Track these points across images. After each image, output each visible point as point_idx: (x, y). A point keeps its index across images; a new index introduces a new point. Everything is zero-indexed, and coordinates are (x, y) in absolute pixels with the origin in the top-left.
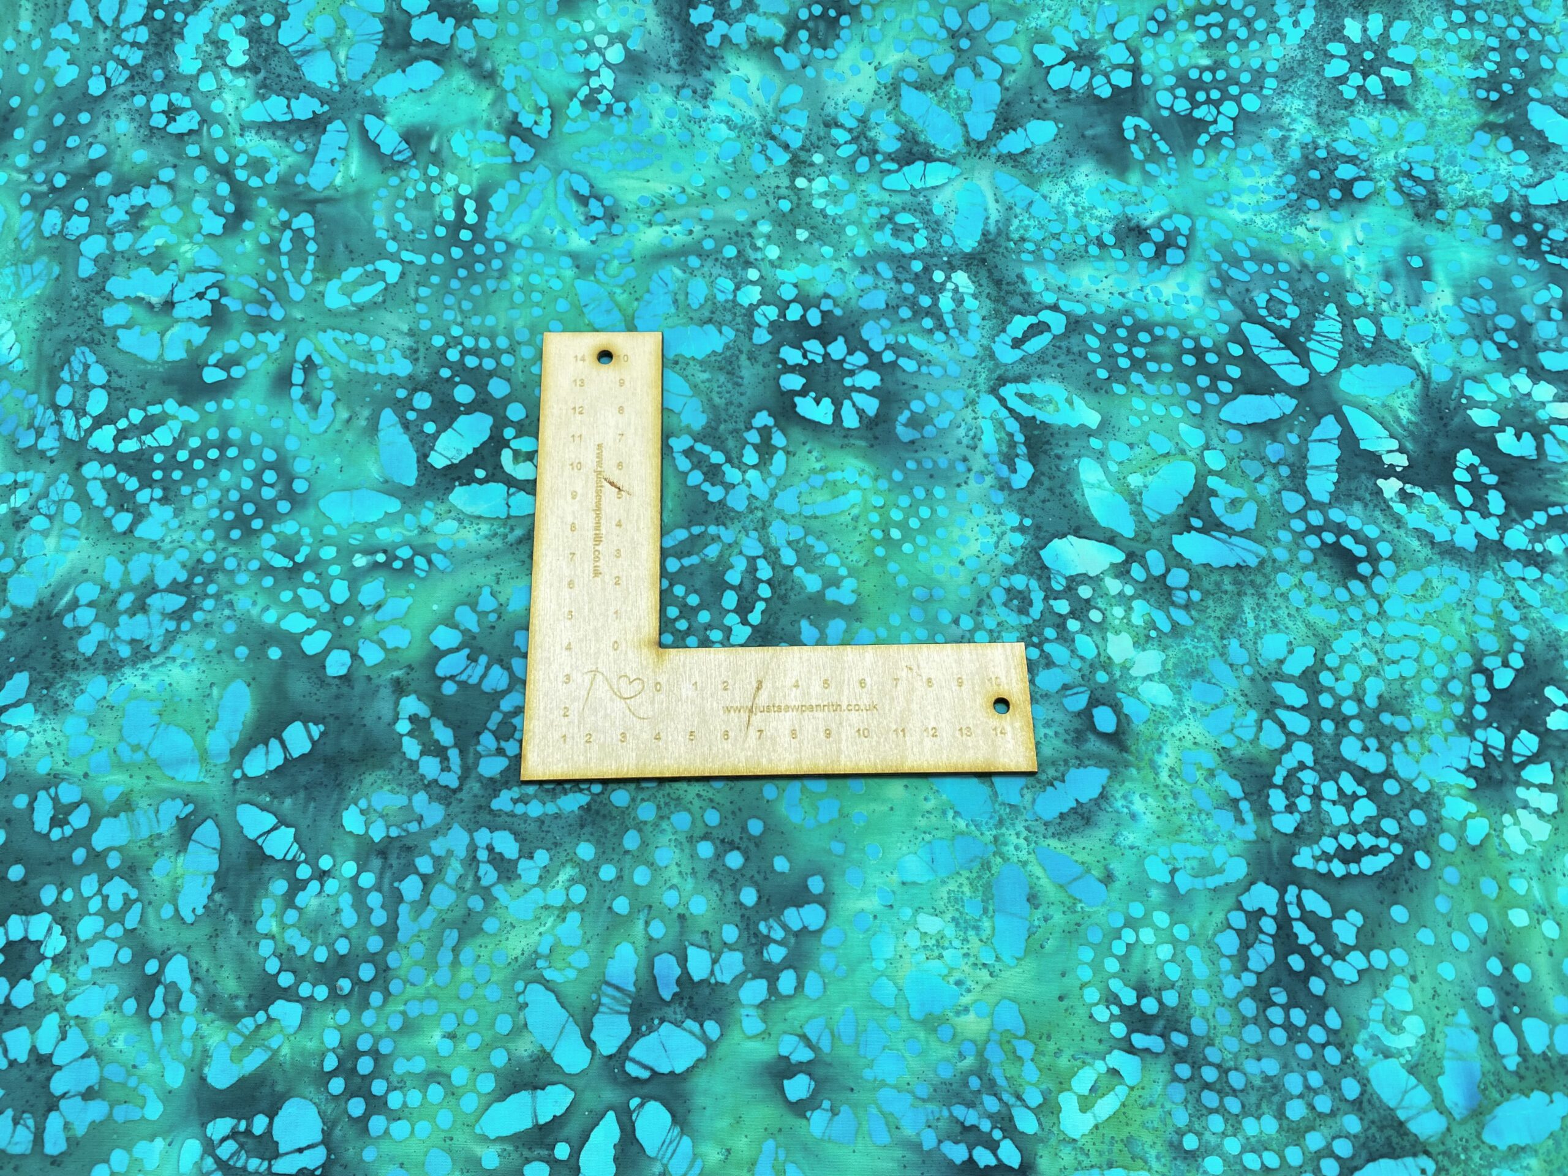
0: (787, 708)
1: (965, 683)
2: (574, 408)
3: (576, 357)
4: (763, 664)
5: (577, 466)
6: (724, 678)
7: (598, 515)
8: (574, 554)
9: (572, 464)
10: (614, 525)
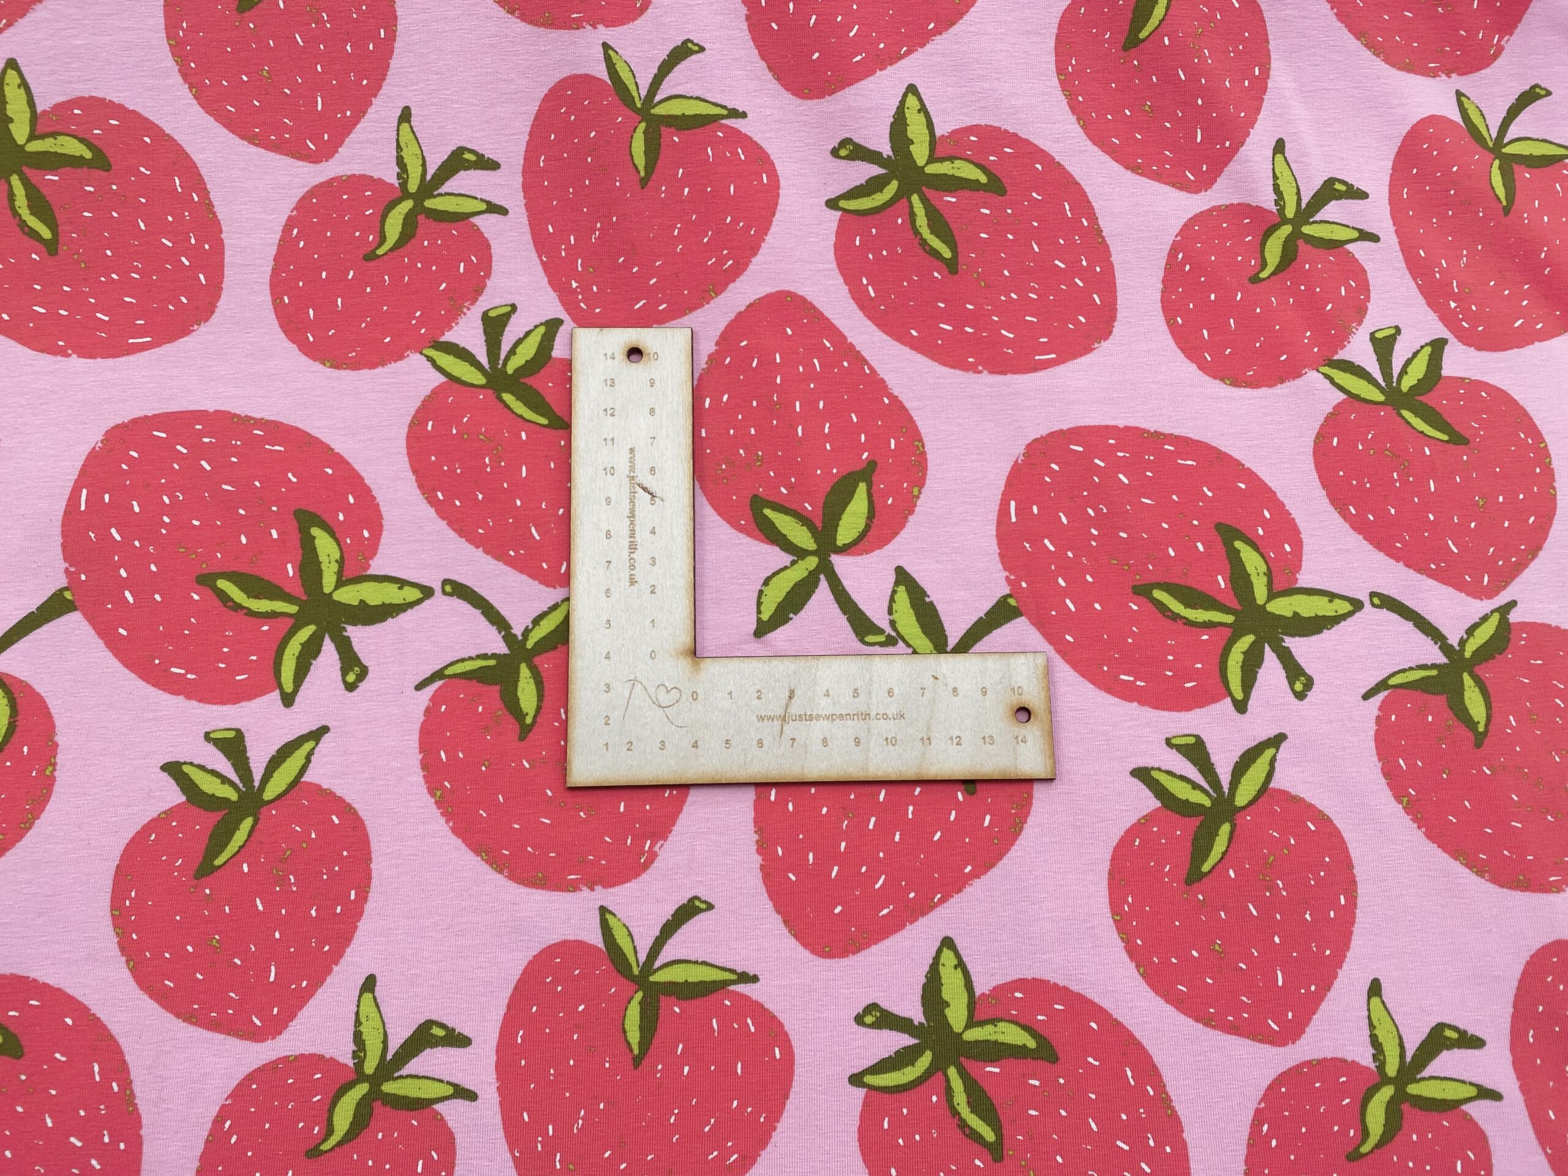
0: (818, 717)
1: (989, 692)
2: (606, 410)
3: (606, 355)
4: (795, 673)
5: (611, 471)
6: (758, 687)
7: (632, 523)
8: (610, 562)
9: (605, 469)
10: (648, 532)
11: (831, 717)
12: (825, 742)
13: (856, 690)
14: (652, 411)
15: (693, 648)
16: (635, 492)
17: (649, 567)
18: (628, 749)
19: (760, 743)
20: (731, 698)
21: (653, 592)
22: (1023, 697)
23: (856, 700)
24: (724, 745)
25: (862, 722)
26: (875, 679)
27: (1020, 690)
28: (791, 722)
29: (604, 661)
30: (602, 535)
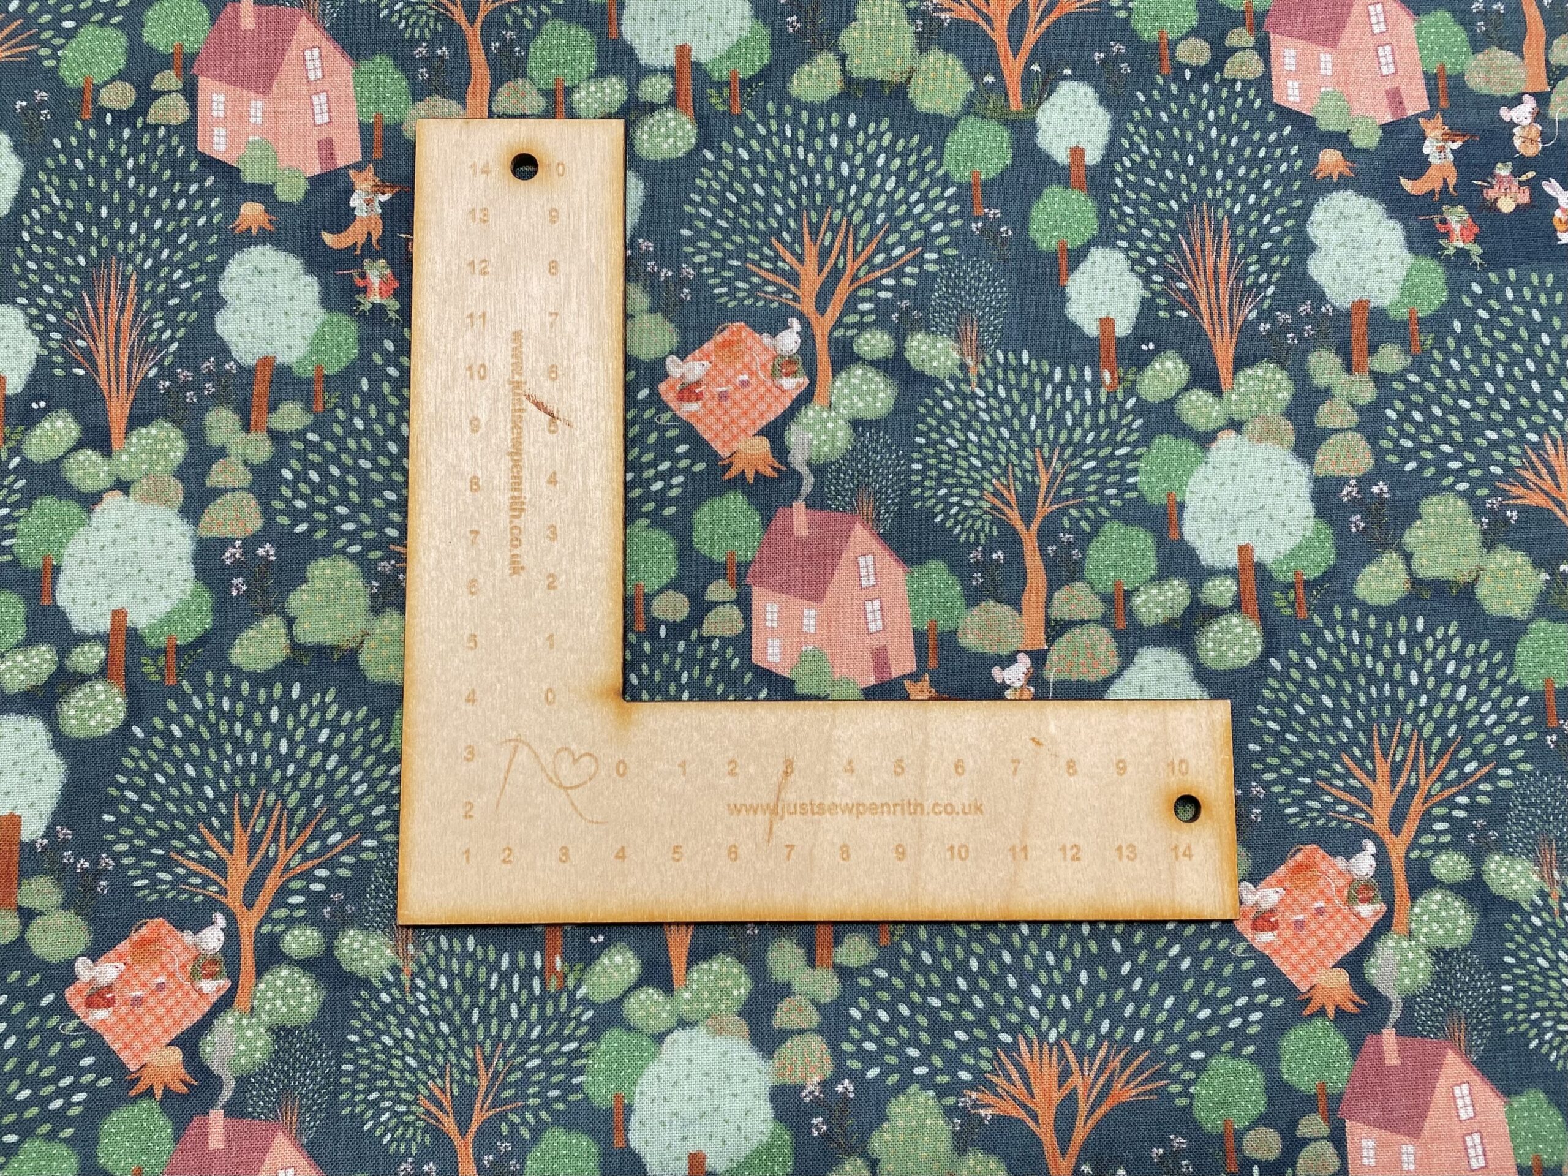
0: (833, 808)
1: (1130, 769)
2: (472, 263)
3: (474, 165)
4: (795, 731)
6: (730, 754)
7: (516, 464)
8: (477, 532)
9: (470, 368)
10: (544, 481)
11: (857, 809)
12: (845, 852)
13: (899, 763)
14: (553, 267)
15: (619, 684)
16: (522, 410)
17: (545, 543)
18: (504, 861)
19: (733, 853)
20: (684, 773)
22: (1189, 778)
23: (900, 780)
24: (671, 856)
25: (910, 818)
26: (933, 743)
27: (1183, 766)
28: (786, 815)
29: (464, 707)
30: (464, 485)
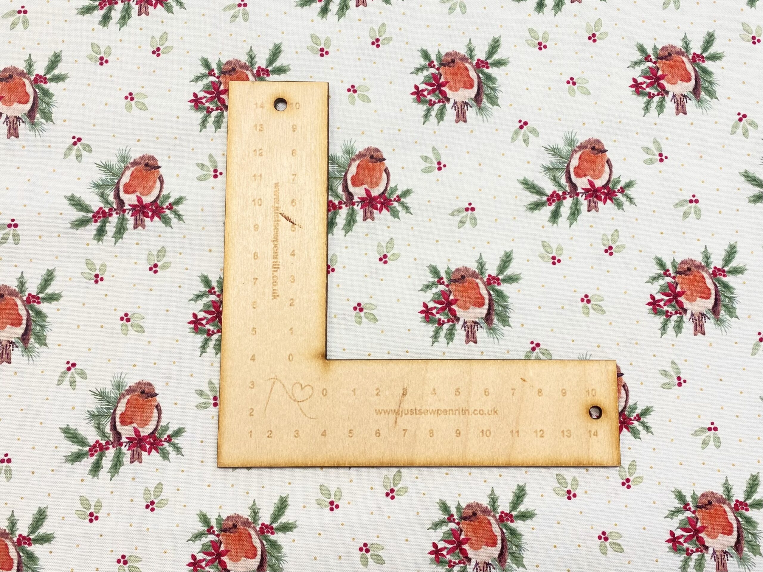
0: (426, 412)
1: (568, 393)
2: (255, 151)
3: (256, 104)
4: (408, 374)
5: (258, 202)
6: (377, 386)
7: (276, 246)
8: (257, 279)
9: (254, 200)
10: (289, 254)
11: (437, 412)
12: (431, 433)
13: (458, 390)
14: (294, 152)
15: (324, 352)
16: (278, 220)
17: (289, 283)
18: (268, 437)
19: (378, 433)
20: (355, 395)
21: (291, 305)
22: (596, 397)
23: (458, 398)
24: (348, 434)
25: (462, 416)
26: (474, 380)
27: (594, 392)
28: (403, 415)
29: (250, 362)
30: (251, 256)
